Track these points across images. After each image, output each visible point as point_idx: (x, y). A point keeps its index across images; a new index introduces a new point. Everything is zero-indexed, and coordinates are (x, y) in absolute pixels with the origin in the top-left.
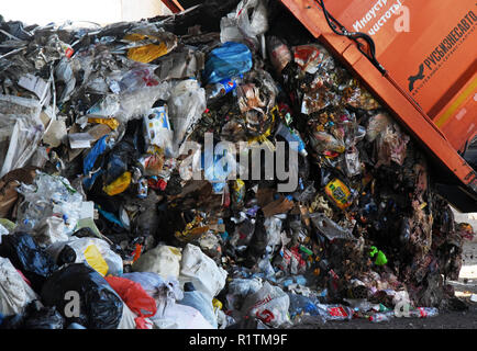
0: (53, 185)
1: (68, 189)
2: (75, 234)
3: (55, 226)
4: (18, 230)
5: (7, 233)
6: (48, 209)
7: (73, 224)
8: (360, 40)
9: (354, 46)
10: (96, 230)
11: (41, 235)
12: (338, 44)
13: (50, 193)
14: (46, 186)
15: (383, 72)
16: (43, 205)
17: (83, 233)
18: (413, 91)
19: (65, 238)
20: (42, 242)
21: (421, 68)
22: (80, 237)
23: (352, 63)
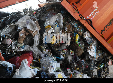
0: (50, 59)
1: (54, 60)
2: (56, 71)
3: (50, 69)
4: (41, 70)
5: (38, 71)
6: (49, 65)
7: (55, 69)
8: (88, 21)
9: (87, 22)
10: (61, 70)
11: (47, 71)
12: (83, 22)
13: (49, 61)
14: (48, 59)
15: (94, 29)
16: (47, 64)
17: (58, 71)
18: (102, 34)
19: (53, 72)
20: (47, 73)
21: (104, 28)
22: (57, 72)
23: (86, 27)
